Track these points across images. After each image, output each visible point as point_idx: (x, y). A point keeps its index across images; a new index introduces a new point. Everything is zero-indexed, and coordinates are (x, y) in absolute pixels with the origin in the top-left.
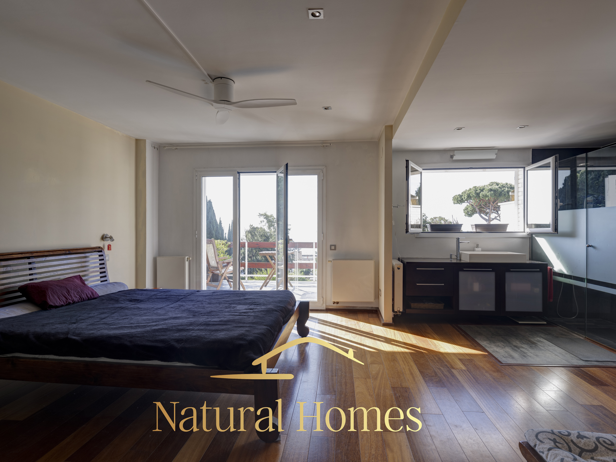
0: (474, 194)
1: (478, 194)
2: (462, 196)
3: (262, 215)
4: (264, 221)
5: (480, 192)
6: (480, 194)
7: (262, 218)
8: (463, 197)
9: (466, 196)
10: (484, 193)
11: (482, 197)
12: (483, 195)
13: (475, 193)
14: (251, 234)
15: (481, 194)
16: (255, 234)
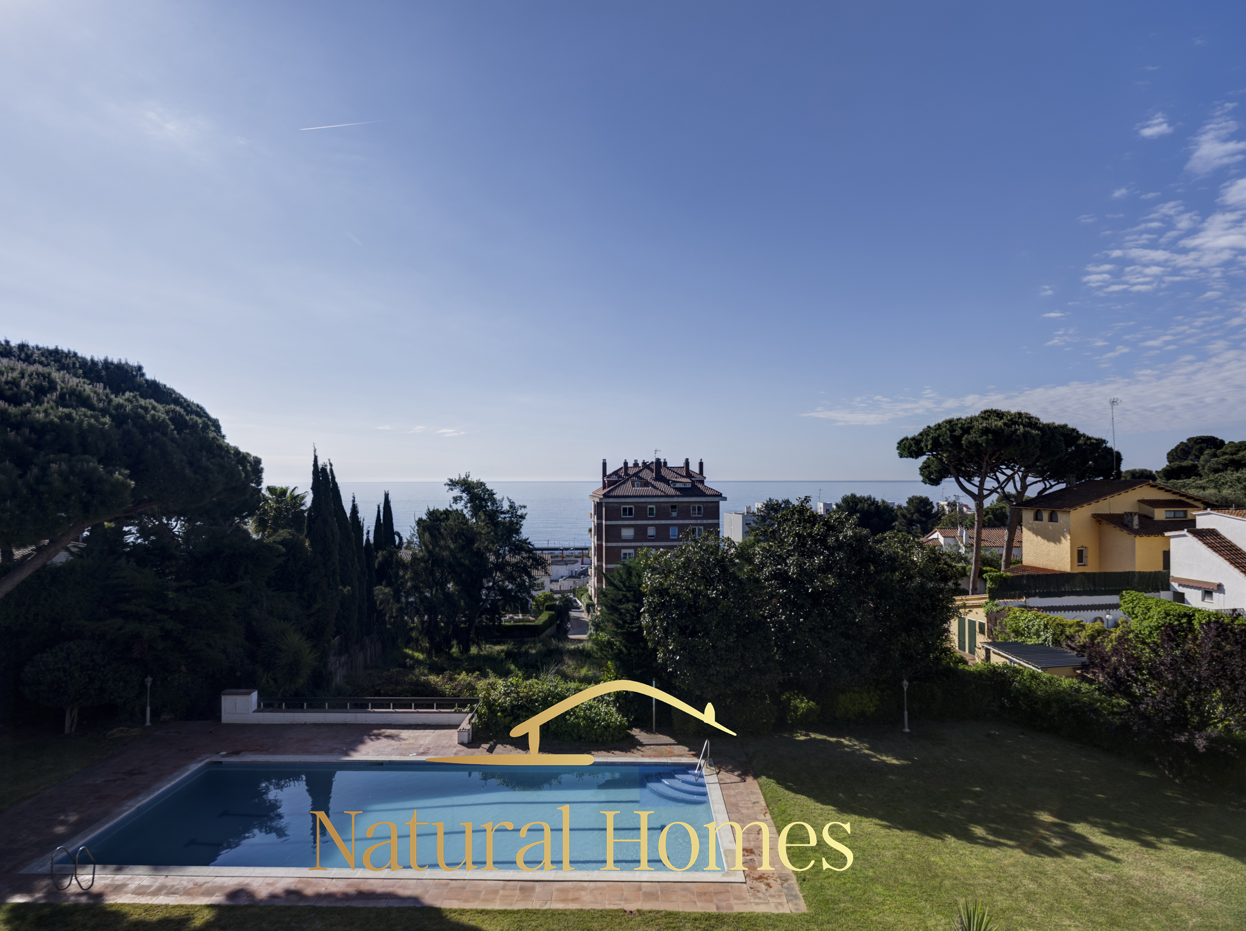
0: (948, 440)
1: (957, 440)
2: (921, 441)
3: (457, 483)
4: (461, 497)
5: (962, 435)
6: (962, 440)
7: (457, 492)
8: (923, 444)
9: (930, 442)
10: (973, 436)
11: (966, 446)
12: (970, 442)
13: (951, 436)
14: (431, 534)
15: (964, 439)
16: (440, 533)
